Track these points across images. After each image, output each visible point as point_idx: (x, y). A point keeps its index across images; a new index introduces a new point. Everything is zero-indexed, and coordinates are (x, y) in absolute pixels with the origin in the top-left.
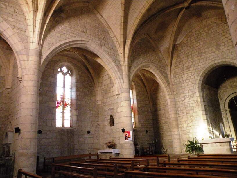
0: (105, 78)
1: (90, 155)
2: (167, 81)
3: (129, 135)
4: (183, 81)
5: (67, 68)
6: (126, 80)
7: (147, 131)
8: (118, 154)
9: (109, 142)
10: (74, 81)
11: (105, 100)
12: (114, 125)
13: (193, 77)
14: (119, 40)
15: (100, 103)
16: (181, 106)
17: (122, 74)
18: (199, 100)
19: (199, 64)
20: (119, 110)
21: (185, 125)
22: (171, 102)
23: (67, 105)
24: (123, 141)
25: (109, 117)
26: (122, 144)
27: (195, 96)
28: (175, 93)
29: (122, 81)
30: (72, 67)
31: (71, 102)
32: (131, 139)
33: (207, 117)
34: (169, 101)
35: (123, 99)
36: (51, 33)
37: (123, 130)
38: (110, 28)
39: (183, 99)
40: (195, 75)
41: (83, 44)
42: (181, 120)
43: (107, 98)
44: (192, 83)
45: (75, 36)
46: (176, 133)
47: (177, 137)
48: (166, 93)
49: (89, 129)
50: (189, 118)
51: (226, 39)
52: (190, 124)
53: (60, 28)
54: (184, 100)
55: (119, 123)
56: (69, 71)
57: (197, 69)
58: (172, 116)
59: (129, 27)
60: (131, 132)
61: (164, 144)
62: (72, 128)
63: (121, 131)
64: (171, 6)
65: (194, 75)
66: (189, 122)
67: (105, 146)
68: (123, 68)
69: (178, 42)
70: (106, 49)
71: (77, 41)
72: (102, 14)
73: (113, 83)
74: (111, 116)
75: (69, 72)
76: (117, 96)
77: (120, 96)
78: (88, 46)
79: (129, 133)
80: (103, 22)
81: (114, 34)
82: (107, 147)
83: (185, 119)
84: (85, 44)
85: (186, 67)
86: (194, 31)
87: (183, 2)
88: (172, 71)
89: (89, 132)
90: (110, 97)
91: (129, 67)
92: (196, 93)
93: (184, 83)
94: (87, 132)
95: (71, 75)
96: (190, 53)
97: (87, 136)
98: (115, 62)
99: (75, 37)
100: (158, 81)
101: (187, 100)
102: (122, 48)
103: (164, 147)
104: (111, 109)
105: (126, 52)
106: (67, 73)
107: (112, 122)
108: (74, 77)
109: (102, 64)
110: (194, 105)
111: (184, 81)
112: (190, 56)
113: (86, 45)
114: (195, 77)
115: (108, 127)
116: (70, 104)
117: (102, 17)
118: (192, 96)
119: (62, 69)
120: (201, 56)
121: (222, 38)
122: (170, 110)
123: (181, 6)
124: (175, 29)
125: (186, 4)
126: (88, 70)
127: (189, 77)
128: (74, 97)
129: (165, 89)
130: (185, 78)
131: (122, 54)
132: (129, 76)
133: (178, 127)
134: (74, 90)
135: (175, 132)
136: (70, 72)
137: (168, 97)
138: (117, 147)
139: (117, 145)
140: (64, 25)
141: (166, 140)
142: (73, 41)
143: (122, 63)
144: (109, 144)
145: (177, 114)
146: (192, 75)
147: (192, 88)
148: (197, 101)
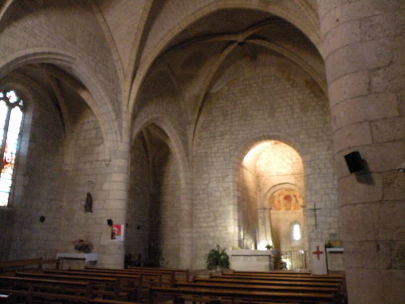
0: (86, 127)
1: (40, 261)
2: (186, 149)
3: (119, 231)
4: (211, 153)
5: (17, 95)
6: (126, 138)
7: (139, 228)
8: (95, 263)
9: (81, 241)
10: (29, 121)
11: (81, 166)
12: (91, 211)
13: (227, 150)
14: (126, 68)
15: (71, 169)
16: (201, 192)
17: (120, 126)
18: (232, 188)
19: (241, 133)
20: (106, 186)
21: (204, 225)
22: (187, 184)
23: (7, 163)
24: (106, 240)
25: (84, 197)
26: (103, 246)
27: (226, 180)
28: (195, 170)
29: (119, 139)
30: (29, 96)
31: (17, 160)
32: (121, 238)
33: (239, 216)
34: (183, 182)
35: (116, 169)
36: (12, 29)
37: (110, 222)
38: (115, 44)
39: (206, 182)
40: (231, 148)
41: (66, 61)
42: (199, 216)
43: (86, 163)
44: (225, 160)
45: (55, 44)
46: (188, 235)
47: (187, 242)
48: (181, 168)
49: (43, 214)
50: (212, 214)
51: (285, 104)
52: (213, 224)
53: (30, 23)
54: (207, 184)
55: (102, 209)
56: (22, 101)
57: (236, 139)
58: (186, 207)
59: (146, 50)
60: (123, 227)
61: (164, 252)
62: (11, 209)
63: (106, 222)
64: (218, 34)
65: (229, 147)
66: (210, 219)
67: (73, 247)
68: (124, 116)
69: (214, 90)
70: (102, 78)
71: (57, 54)
72: (105, 16)
73: (102, 138)
74: (89, 195)
75: (21, 103)
76: (107, 163)
77: (113, 163)
78: (74, 67)
79: (119, 227)
80: (105, 29)
81: (119, 55)
82: (76, 248)
83: (204, 215)
84: (69, 62)
85: (219, 133)
86: (242, 79)
87: (237, 33)
88: (196, 134)
89: (42, 219)
90: (92, 162)
91: (134, 117)
92: (229, 176)
93: (212, 157)
94: (39, 218)
95: (24, 109)
96: (230, 112)
97: (38, 226)
98: (113, 105)
99: (54, 46)
100: (170, 147)
101: (213, 185)
102: (128, 83)
103: (164, 255)
104: (91, 183)
105: (132, 91)
106: (16, 104)
107: (89, 205)
108: (30, 115)
109: (89, 102)
110: (223, 194)
111: (213, 155)
112: (229, 117)
113: (69, 65)
114: (230, 151)
115: (81, 214)
116: (13, 162)
117: (105, 20)
118: (221, 179)
119: (8, 95)
120: (246, 120)
121: (280, 101)
122: (182, 197)
123: (233, 38)
124: (214, 69)
125: (240, 38)
126: (58, 106)
127: (222, 149)
128: (24, 151)
129: (180, 161)
130: (215, 149)
131: (127, 93)
132: (131, 131)
133: (191, 226)
134: (27, 138)
135: (185, 234)
136: (24, 103)
137: (182, 175)
138: (94, 250)
139: (95, 247)
140: (37, 18)
141: (168, 245)
142: (49, 53)
143: (124, 108)
144: (80, 244)
145: (192, 205)
146: (226, 147)
147: (224, 167)
148: (228, 188)
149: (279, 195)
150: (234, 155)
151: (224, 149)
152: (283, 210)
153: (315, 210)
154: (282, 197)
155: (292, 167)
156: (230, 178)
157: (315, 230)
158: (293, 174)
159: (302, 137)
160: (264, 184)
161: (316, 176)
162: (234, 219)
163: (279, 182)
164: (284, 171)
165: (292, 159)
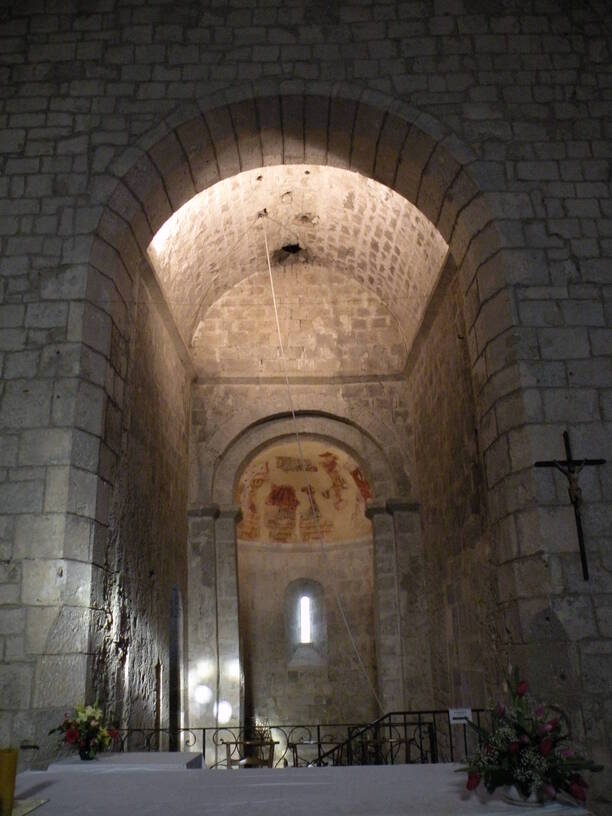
13: (77, 146)
18: (76, 334)
19: (160, 73)
27: (49, 290)
33: (102, 502)
40: (98, 138)
44: (57, 191)
57: (132, 99)
65: (90, 132)
110: (22, 365)
118: (20, 286)
127: (45, 140)
130: (8, 141)
146: (74, 134)
147: (46, 225)
148: (56, 335)
149: (257, 483)
150: (108, 172)
151: (57, 140)
152: (264, 538)
153: (570, 465)
154: (264, 492)
155: (340, 353)
156: (75, 283)
157: (581, 586)
158: (342, 378)
159: (474, 113)
160: (217, 412)
161: (563, 293)
162: (74, 516)
163: (282, 407)
164: (306, 365)
165: (338, 323)
